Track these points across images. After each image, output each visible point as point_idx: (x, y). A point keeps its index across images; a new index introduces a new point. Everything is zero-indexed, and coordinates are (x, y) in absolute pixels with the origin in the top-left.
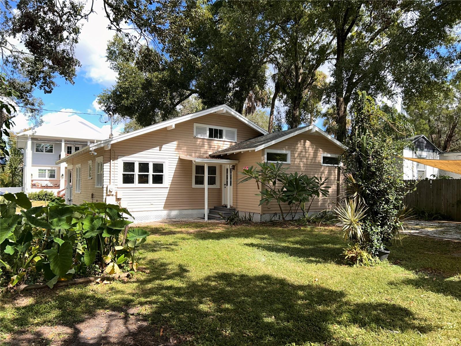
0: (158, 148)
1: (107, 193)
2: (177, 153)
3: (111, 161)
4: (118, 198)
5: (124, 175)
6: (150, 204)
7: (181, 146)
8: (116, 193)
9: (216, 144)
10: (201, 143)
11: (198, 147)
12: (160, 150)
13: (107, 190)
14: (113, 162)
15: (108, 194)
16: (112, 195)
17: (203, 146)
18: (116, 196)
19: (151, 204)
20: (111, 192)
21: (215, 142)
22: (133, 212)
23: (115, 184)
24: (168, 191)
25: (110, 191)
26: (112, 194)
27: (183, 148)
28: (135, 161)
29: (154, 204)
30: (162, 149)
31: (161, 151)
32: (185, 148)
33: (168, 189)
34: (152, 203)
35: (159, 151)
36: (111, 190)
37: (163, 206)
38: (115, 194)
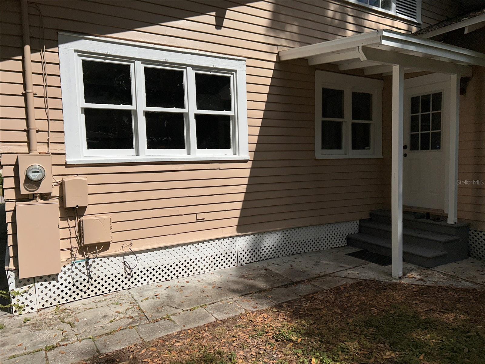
0: (211, 18)
1: (17, 188)
2: (271, 40)
3: (27, 48)
4: (70, 204)
5: (87, 112)
6: (193, 218)
7: (282, 18)
8: (62, 185)
9: (374, 25)
10: (338, 16)
11: (330, 29)
12: (219, 26)
13: (17, 177)
14: (37, 56)
15: (23, 191)
16: (45, 197)
17: (342, 27)
18: (62, 198)
19: (199, 221)
20: (38, 183)
21: (372, 17)
22: (134, 253)
23: (54, 148)
24: (247, 173)
25: (28, 180)
26: (42, 189)
27: (289, 28)
28: (133, 60)
29: (207, 217)
30: (226, 23)
31: (223, 31)
32: (295, 29)
33: (249, 164)
34: (200, 217)
35: (213, 29)
36: (34, 177)
37: (236, 222)
38: (56, 192)
